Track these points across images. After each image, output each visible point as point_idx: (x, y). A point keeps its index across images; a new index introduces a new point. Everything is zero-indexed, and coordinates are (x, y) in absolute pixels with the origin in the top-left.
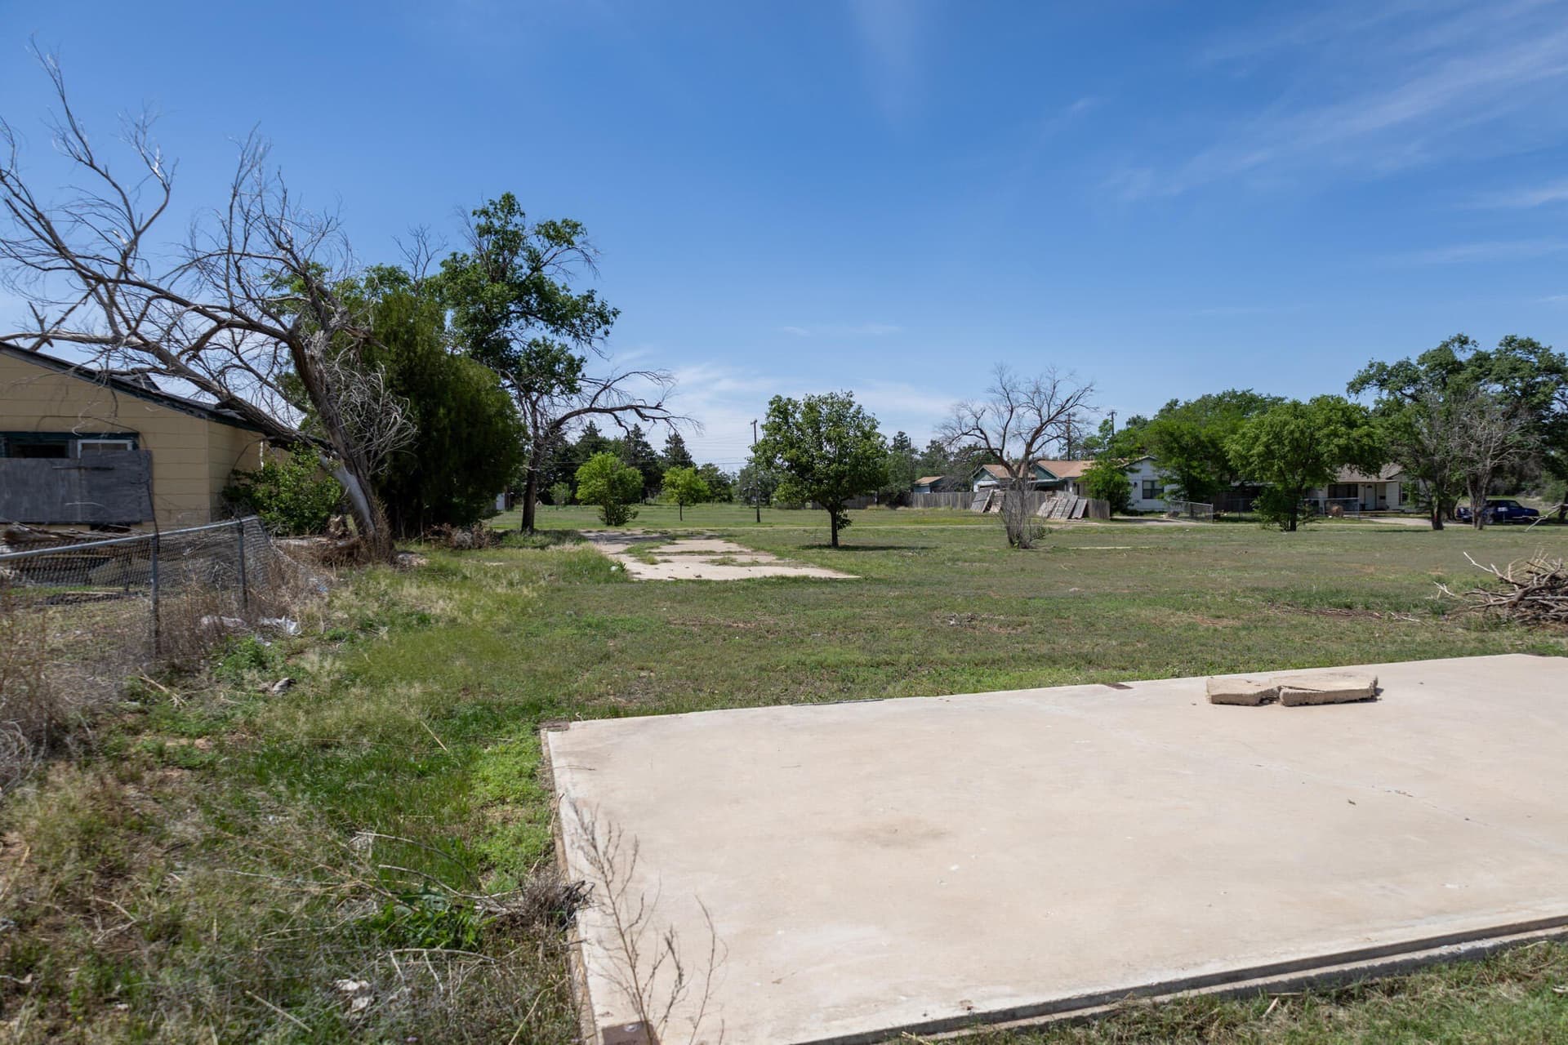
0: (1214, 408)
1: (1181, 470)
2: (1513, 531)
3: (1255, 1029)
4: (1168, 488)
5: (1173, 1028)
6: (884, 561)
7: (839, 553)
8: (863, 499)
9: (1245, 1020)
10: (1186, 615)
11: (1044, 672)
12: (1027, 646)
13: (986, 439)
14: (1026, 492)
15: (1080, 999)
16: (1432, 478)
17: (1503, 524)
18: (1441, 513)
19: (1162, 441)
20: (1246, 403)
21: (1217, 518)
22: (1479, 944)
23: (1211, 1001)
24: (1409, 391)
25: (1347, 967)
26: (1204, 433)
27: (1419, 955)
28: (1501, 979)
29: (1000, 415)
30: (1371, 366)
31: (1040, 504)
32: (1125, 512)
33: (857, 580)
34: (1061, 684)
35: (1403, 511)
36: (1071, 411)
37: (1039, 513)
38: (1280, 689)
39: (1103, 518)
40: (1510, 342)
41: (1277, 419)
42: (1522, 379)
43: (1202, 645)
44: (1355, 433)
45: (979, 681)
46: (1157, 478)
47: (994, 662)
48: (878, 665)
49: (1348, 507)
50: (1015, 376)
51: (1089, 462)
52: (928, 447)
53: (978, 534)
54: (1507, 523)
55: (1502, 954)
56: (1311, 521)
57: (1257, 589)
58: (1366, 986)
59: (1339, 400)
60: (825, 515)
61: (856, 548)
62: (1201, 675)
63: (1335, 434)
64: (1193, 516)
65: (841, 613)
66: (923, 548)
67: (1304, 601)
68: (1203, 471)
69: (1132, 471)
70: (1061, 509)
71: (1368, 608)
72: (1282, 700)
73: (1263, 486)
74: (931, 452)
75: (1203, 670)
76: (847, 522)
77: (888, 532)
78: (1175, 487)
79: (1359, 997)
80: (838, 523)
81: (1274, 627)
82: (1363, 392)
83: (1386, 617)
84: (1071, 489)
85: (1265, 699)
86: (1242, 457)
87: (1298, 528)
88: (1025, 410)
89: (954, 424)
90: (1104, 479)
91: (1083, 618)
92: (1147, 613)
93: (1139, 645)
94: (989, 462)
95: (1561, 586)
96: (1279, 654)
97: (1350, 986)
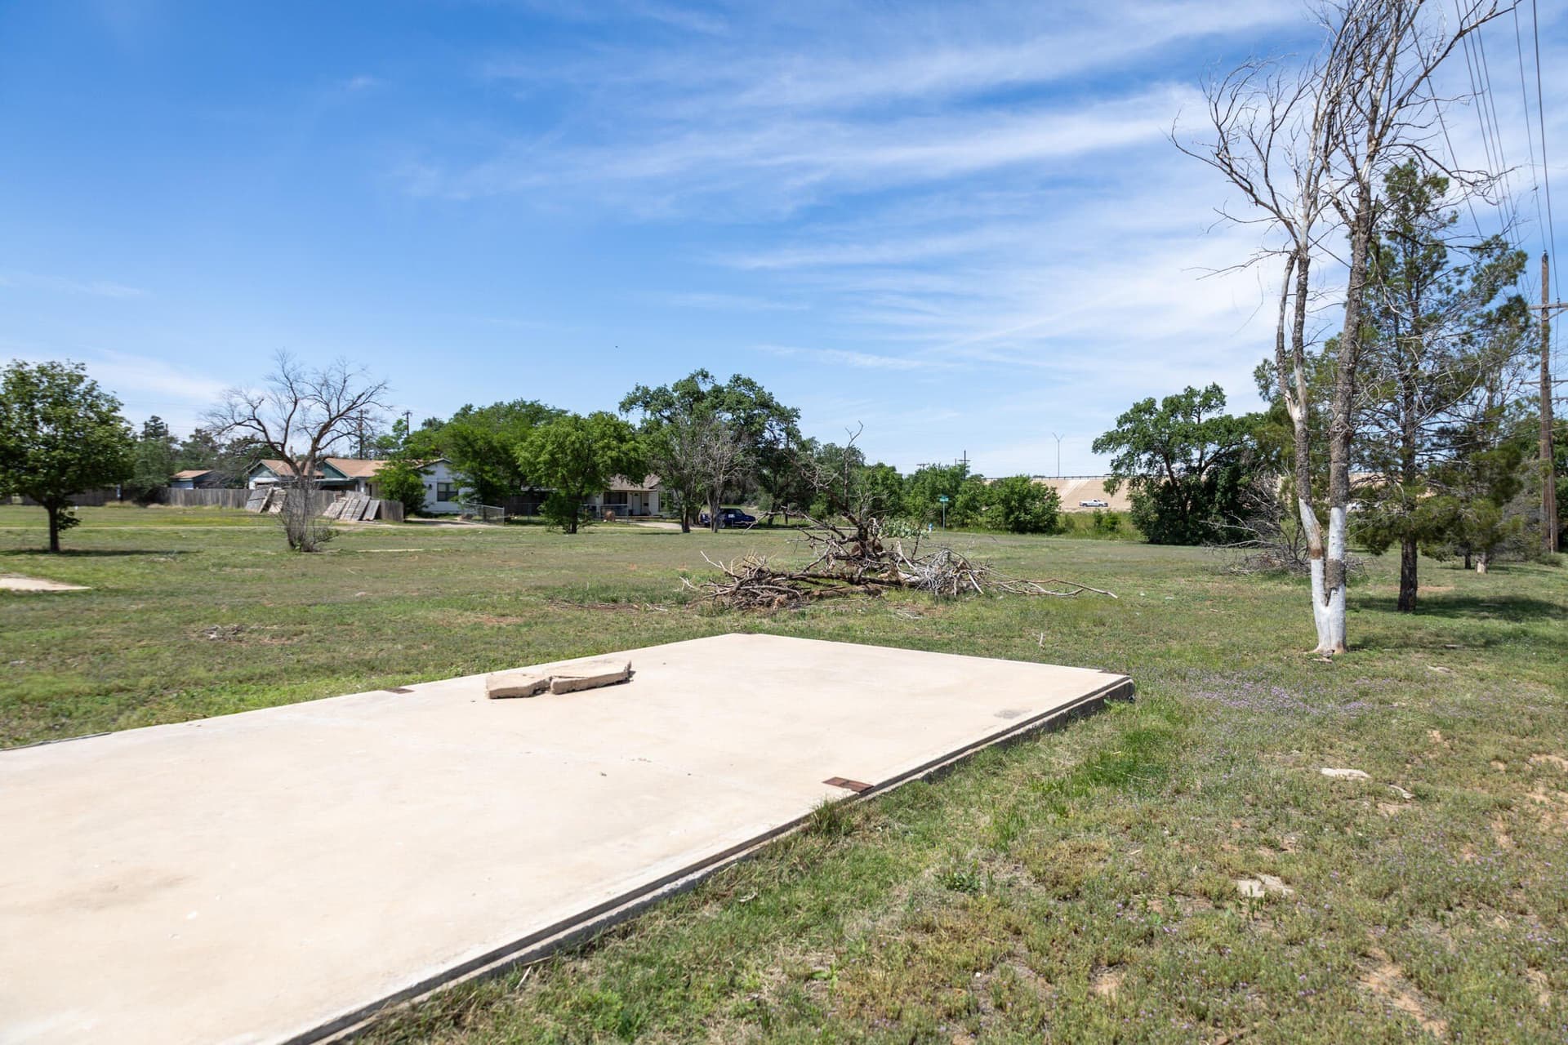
0: (506, 416)
1: (475, 474)
2: (737, 534)
3: (509, 1002)
4: (462, 491)
5: (431, 1024)
6: (126, 568)
7: (61, 560)
8: (100, 493)
9: (500, 996)
10: (473, 615)
11: (320, 683)
12: (303, 657)
13: (264, 431)
14: (310, 491)
15: (333, 1023)
16: (682, 489)
17: (731, 528)
18: (689, 519)
19: (457, 445)
20: (535, 413)
21: (508, 521)
22: (691, 877)
23: (468, 987)
24: (666, 413)
25: (589, 923)
26: (496, 439)
27: (647, 897)
28: (706, 902)
29: (282, 406)
30: (638, 389)
31: (328, 505)
32: (419, 514)
33: (85, 592)
34: (339, 694)
35: (661, 517)
36: (363, 407)
37: (326, 514)
38: (551, 679)
39: (396, 520)
40: (737, 379)
41: (561, 430)
42: (744, 410)
43: (486, 643)
44: (625, 447)
45: (242, 700)
46: (451, 481)
47: (262, 677)
48: (108, 693)
49: (619, 512)
50: (301, 365)
51: (381, 462)
52: (191, 436)
53: (253, 537)
54: (735, 528)
55: (707, 881)
56: (589, 524)
57: (540, 588)
58: (605, 936)
59: (612, 417)
60: (41, 514)
61: (87, 553)
62: (484, 672)
63: (608, 447)
64: (486, 520)
65: (58, 634)
66: (180, 553)
67: (579, 597)
68: (495, 475)
69: (427, 473)
70: (352, 509)
71: (630, 601)
72: (552, 689)
73: (548, 492)
74: (196, 442)
75: (485, 667)
76: (73, 522)
77: (134, 535)
78: (469, 490)
79: (599, 946)
80: (58, 524)
81: (553, 623)
82: (631, 412)
83: (643, 609)
84: (362, 490)
85: (538, 690)
86: (530, 463)
87: (578, 531)
88: (311, 402)
89: (224, 412)
90: (397, 480)
91: (368, 623)
92: (434, 615)
93: (425, 647)
94: (269, 457)
95: (764, 578)
96: (555, 647)
97: (592, 939)
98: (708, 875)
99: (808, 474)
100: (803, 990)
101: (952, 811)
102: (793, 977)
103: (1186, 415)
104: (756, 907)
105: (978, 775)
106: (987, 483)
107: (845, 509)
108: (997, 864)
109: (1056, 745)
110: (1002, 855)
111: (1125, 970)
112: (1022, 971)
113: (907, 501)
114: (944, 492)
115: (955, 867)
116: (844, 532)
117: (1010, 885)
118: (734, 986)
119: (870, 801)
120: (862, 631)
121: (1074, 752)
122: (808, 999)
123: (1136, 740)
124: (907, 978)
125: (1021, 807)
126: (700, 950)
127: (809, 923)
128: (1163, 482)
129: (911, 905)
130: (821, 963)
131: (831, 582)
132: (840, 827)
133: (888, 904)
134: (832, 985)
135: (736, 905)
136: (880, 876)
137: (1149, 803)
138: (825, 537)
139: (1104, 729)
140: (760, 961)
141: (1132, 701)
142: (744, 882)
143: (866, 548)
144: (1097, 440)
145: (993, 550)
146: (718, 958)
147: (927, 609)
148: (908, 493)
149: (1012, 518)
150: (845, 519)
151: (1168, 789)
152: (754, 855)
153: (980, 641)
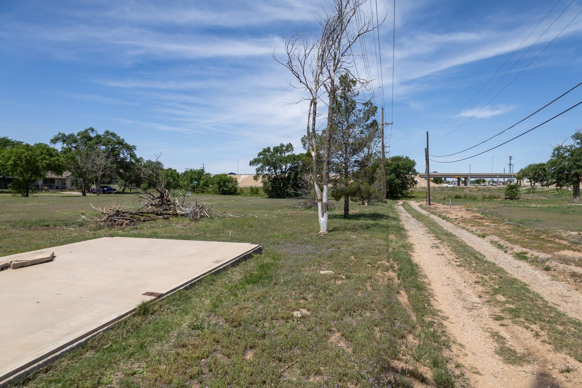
2: (108, 196)
16: (82, 177)
17: (106, 194)
18: (85, 190)
20: (5, 143)
24: (74, 145)
25: (27, 369)
28: (87, 351)
30: (60, 134)
35: (72, 189)
38: (11, 262)
40: (107, 132)
41: (19, 150)
42: (111, 145)
44: (53, 159)
49: (51, 187)
54: (107, 194)
55: (88, 342)
56: (35, 193)
57: (8, 222)
58: (36, 373)
59: (46, 145)
63: (44, 159)
67: (28, 225)
71: (55, 226)
72: (12, 267)
73: (13, 178)
79: (33, 378)
81: (14, 237)
82: (56, 144)
83: (62, 229)
85: (4, 267)
86: (2, 165)
87: (29, 196)
95: (120, 214)
96: (15, 248)
97: (29, 376)
98: (89, 339)
99: (139, 172)
100: (131, 379)
101: (195, 300)
102: (127, 375)
103: (281, 153)
104: (111, 349)
105: (205, 285)
106: (212, 176)
107: (155, 186)
108: (211, 318)
109: (234, 272)
110: (213, 314)
111: (255, 349)
112: (219, 356)
113: (181, 183)
114: (195, 179)
115: (195, 321)
116: (154, 195)
117: (216, 325)
118: (100, 384)
119: (162, 300)
120: (161, 234)
121: (241, 273)
122: (133, 383)
123: (262, 267)
124: (175, 366)
125: (221, 295)
126: (84, 372)
127: (134, 352)
128: (273, 177)
129: (178, 338)
130: (139, 367)
131: (149, 215)
132: (149, 312)
133: (168, 339)
134: (143, 375)
135: (102, 350)
136: (165, 329)
137: (266, 289)
138: (146, 197)
139: (251, 264)
140: (112, 371)
141: (261, 253)
142: (106, 340)
143: (164, 201)
144: (251, 161)
145: (214, 201)
146: (92, 373)
147: (188, 224)
148: (181, 180)
149: (221, 189)
150: (155, 190)
151: (273, 283)
152: (111, 328)
153: (208, 235)
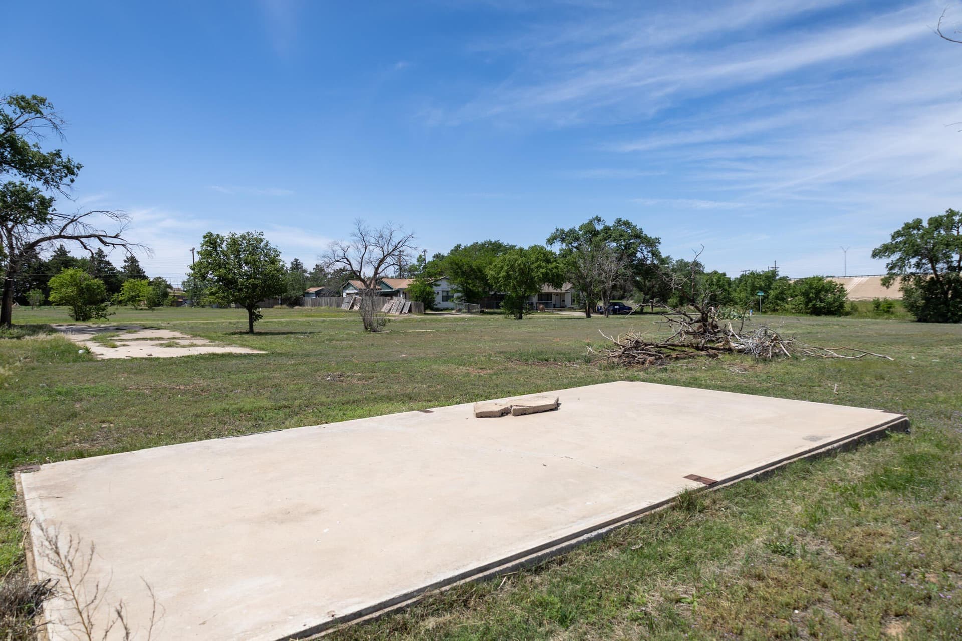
0: (480, 250)
1: (463, 285)
2: (621, 318)
3: (494, 596)
4: (456, 295)
5: (451, 604)
6: (285, 341)
7: (254, 337)
8: (271, 301)
9: (489, 592)
10: (465, 368)
11: (384, 406)
12: (374, 391)
13: (350, 265)
14: (375, 297)
15: (400, 597)
16: (586, 291)
17: (616, 315)
18: (590, 309)
19: (452, 269)
20: (496, 248)
21: (482, 313)
22: (600, 531)
23: (471, 585)
24: (575, 245)
25: (540, 554)
26: (475, 265)
27: (574, 541)
28: (610, 547)
29: (359, 250)
30: (557, 231)
31: (384, 305)
32: (433, 310)
33: (266, 354)
34: (394, 412)
35: (573, 308)
36: (401, 249)
37: (383, 310)
38: (511, 406)
39: (420, 313)
40: (619, 221)
41: (512, 257)
42: (624, 241)
43: (472, 385)
44: (550, 266)
45: (344, 414)
46: (450, 290)
47: (354, 402)
48: (279, 408)
49: (547, 306)
50: (368, 227)
51: (411, 280)
52: (314, 269)
53: (346, 324)
54: (619, 315)
55: (610, 534)
56: (530, 314)
57: (502, 352)
58: (549, 562)
59: (542, 248)
60: (244, 312)
61: (266, 333)
62: (472, 402)
63: (540, 267)
64: (470, 312)
65: (255, 376)
66: (310, 333)
67: (524, 358)
68: (474, 286)
69: (436, 285)
70: (396, 307)
71: (555, 360)
72: (512, 413)
73: (505, 295)
74: (316, 272)
75: (473, 399)
76: (261, 317)
77: (288, 323)
78: (460, 295)
79: (546, 568)
80: (253, 318)
81: (510, 373)
82: (553, 245)
83: (564, 365)
84: (402, 296)
85: (504, 413)
86: (494, 278)
87: (523, 318)
88: (374, 247)
89: (331, 255)
90: (420, 290)
91: (407, 372)
92: (443, 368)
93: (439, 387)
94: (352, 279)
95: (640, 346)
96: (512, 388)
97: (541, 564)
98: (611, 531)
99: (667, 280)
100: (675, 608)
101: (774, 502)
102: (667, 599)
103: (949, 228)
104: (642, 553)
105: (792, 479)
106: (792, 282)
107: (692, 302)
108: (808, 539)
109: (849, 461)
110: (811, 533)
111: (909, 620)
112: (829, 613)
113: (734, 295)
114: (761, 289)
115: (777, 539)
116: (692, 316)
117: (818, 554)
118: (629, 601)
119: (715, 491)
120: (706, 381)
121: (864, 466)
122: (678, 615)
123: (912, 460)
124: (746, 608)
125: (824, 502)
126: (608, 577)
127: (677, 566)
128: (928, 278)
129: (747, 561)
130: (686, 593)
131: (684, 349)
132: (696, 506)
133: (731, 559)
134: (694, 607)
135: (629, 551)
136: (724, 540)
137: (924, 505)
138: (679, 320)
139: (886, 451)
140: (645, 587)
141: (908, 433)
142: (633, 537)
143: (707, 326)
144: (876, 250)
145: (797, 327)
146: (619, 583)
147: (751, 367)
148: (735, 290)
149: (810, 305)
150: (693, 308)
151: (940, 496)
152: (640, 520)
153: (789, 388)
